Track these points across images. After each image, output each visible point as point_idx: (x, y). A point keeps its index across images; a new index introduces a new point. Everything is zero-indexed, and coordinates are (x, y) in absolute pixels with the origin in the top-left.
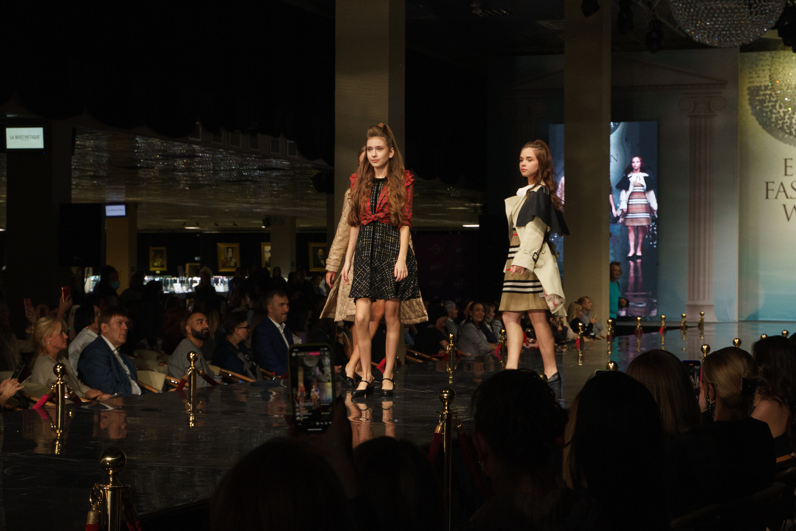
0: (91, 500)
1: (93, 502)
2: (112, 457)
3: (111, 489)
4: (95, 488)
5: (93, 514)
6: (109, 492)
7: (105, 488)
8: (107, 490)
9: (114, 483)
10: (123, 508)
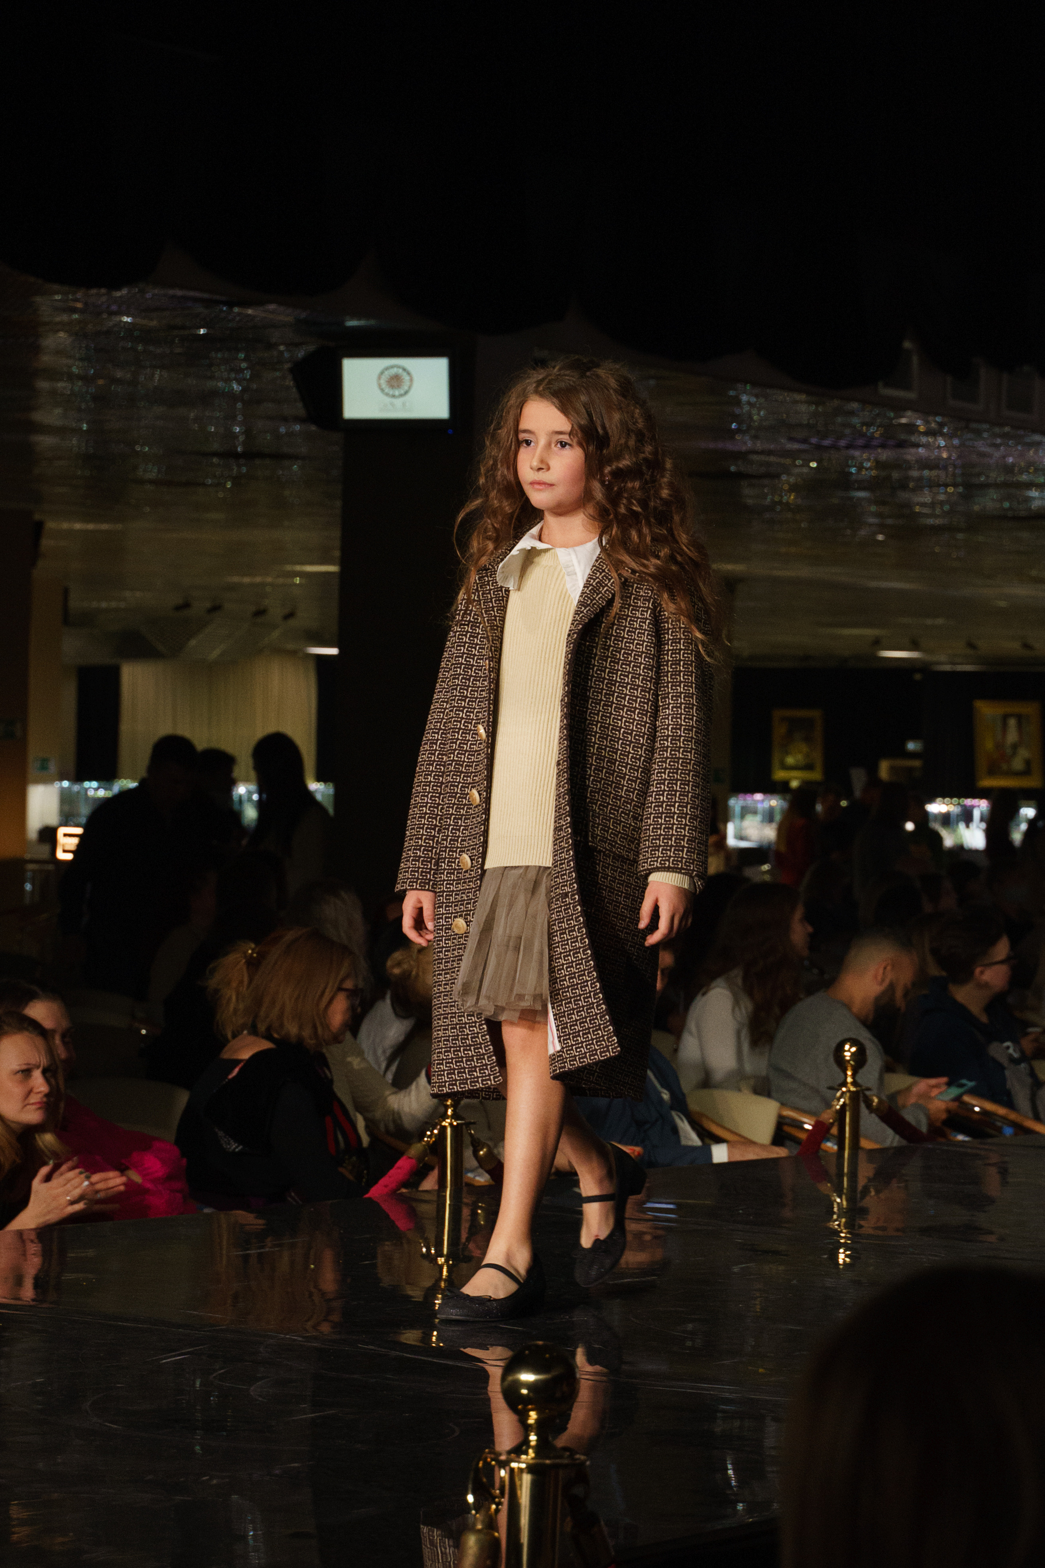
0: (470, 1498)
1: (477, 1506)
2: (535, 1371)
3: (531, 1469)
4: (485, 1462)
5: (478, 1541)
6: (527, 1479)
7: (514, 1465)
8: (521, 1470)
9: (538, 1449)
10: (568, 1526)
